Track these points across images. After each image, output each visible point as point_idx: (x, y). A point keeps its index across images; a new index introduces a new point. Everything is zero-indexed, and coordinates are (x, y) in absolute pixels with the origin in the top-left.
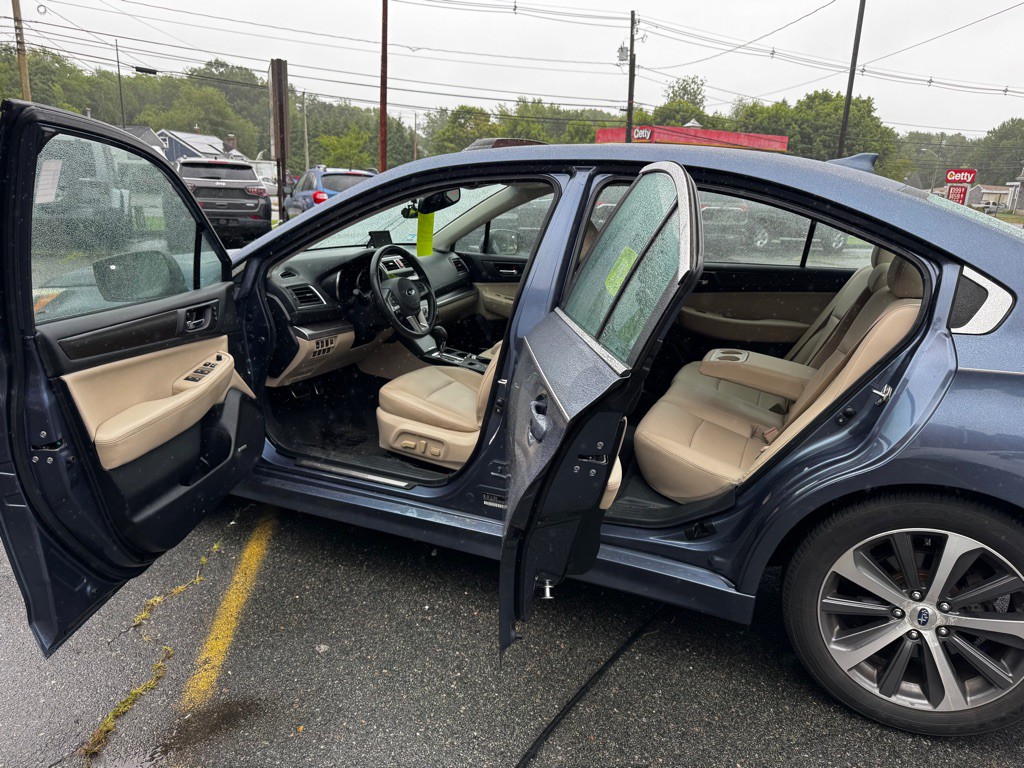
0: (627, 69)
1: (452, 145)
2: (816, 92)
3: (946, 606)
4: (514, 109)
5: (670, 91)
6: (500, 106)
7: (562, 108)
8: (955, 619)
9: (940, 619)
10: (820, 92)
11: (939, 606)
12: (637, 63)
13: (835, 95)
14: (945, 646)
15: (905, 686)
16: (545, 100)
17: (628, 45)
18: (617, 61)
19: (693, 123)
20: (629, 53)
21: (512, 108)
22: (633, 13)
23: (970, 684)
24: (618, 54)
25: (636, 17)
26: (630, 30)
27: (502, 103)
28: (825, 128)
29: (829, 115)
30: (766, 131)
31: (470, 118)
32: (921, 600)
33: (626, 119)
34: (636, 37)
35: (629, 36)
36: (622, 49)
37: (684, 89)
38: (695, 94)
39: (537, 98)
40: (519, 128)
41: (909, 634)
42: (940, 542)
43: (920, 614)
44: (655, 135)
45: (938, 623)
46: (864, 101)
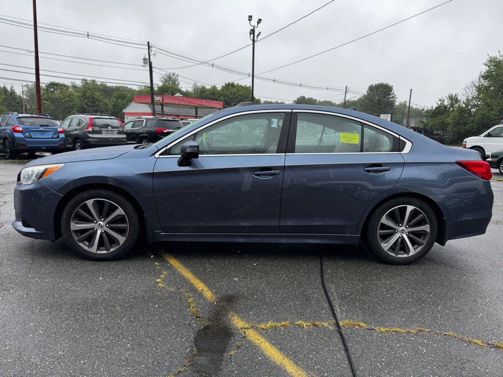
0: (148, 68)
1: (48, 102)
2: (229, 83)
3: (407, 226)
4: (80, 84)
5: (163, 79)
6: (72, 83)
7: (108, 85)
8: (410, 230)
9: (407, 230)
10: (231, 83)
11: (406, 227)
12: (153, 65)
13: (236, 84)
14: (409, 237)
15: (400, 252)
16: (96, 80)
17: (147, 57)
18: (143, 64)
19: (178, 94)
20: (148, 61)
21: (79, 83)
22: (148, 43)
23: (415, 247)
24: (143, 61)
25: (150, 45)
26: (147, 50)
27: (73, 81)
28: (235, 98)
29: (235, 93)
30: (209, 99)
31: (57, 88)
32: (401, 226)
33: (150, 91)
34: (151, 54)
35: (148, 53)
36: (145, 59)
37: (169, 78)
38: (174, 81)
39: (93, 79)
40: (88, 94)
41: (399, 237)
42: (405, 208)
43: (402, 230)
44: (165, 99)
45: (406, 231)
46: (247, 88)
